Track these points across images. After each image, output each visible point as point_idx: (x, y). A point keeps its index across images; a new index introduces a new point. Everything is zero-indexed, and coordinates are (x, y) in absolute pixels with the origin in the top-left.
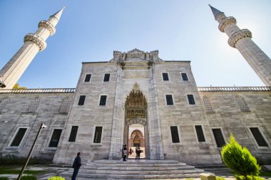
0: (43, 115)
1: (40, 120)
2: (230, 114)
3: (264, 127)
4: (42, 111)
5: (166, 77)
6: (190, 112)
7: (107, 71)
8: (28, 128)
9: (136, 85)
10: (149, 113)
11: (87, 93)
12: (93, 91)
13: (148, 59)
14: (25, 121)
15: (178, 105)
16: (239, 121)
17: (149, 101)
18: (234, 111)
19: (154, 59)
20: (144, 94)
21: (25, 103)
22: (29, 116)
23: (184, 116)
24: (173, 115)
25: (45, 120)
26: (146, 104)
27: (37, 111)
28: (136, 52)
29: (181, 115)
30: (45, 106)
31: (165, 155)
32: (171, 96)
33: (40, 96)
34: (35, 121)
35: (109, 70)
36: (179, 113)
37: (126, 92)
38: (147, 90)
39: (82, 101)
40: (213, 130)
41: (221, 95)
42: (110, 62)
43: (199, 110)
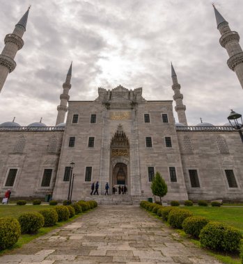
0: (31, 155)
1: (30, 160)
2: (208, 156)
3: (238, 169)
4: (30, 151)
5: (147, 118)
6: (165, 155)
7: (93, 111)
8: (18, 168)
9: (120, 127)
10: (131, 154)
11: (76, 135)
12: (81, 133)
13: (131, 98)
14: (14, 161)
15: (156, 147)
16: (215, 163)
17: (131, 143)
18: (213, 153)
19: (138, 98)
20: (127, 136)
21: (10, 143)
22: (17, 156)
23: (160, 158)
24: (151, 157)
25: (34, 160)
26: (128, 144)
27: (25, 151)
28: (120, 90)
30: (32, 146)
31: (142, 192)
32: (150, 138)
33: (25, 134)
34: (24, 161)
35: (96, 110)
36: (156, 155)
37: (111, 133)
38: (130, 131)
39: (72, 142)
40: (190, 171)
41: (203, 135)
42: (95, 101)
43: (174, 153)
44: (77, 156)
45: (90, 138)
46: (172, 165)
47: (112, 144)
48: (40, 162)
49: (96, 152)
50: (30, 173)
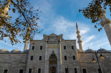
1: (13, 66)
2: (91, 63)
3: (103, 68)
4: (13, 62)
5: (65, 48)
6: (73, 63)
8: (8, 69)
9: (53, 51)
10: (58, 63)
11: (34, 55)
12: (36, 54)
13: (58, 39)
14: (6, 66)
15: (69, 60)
16: (94, 66)
17: (58, 58)
20: (56, 55)
21: (4, 58)
22: (7, 64)
23: (70, 64)
24: (67, 64)
25: (15, 66)
26: (57, 59)
27: (11, 62)
28: (53, 35)
29: (69, 64)
30: (14, 60)
32: (66, 56)
33: (11, 55)
34: (11, 66)
35: (42, 44)
36: (69, 63)
37: (49, 54)
38: (57, 53)
39: (32, 58)
40: (83, 69)
41: (89, 55)
42: (42, 40)
43: (76, 62)
44: (34, 64)
45: (40, 56)
46: (76, 67)
47: (50, 59)
48: (18, 66)
49: (43, 62)
50: (13, 71)
